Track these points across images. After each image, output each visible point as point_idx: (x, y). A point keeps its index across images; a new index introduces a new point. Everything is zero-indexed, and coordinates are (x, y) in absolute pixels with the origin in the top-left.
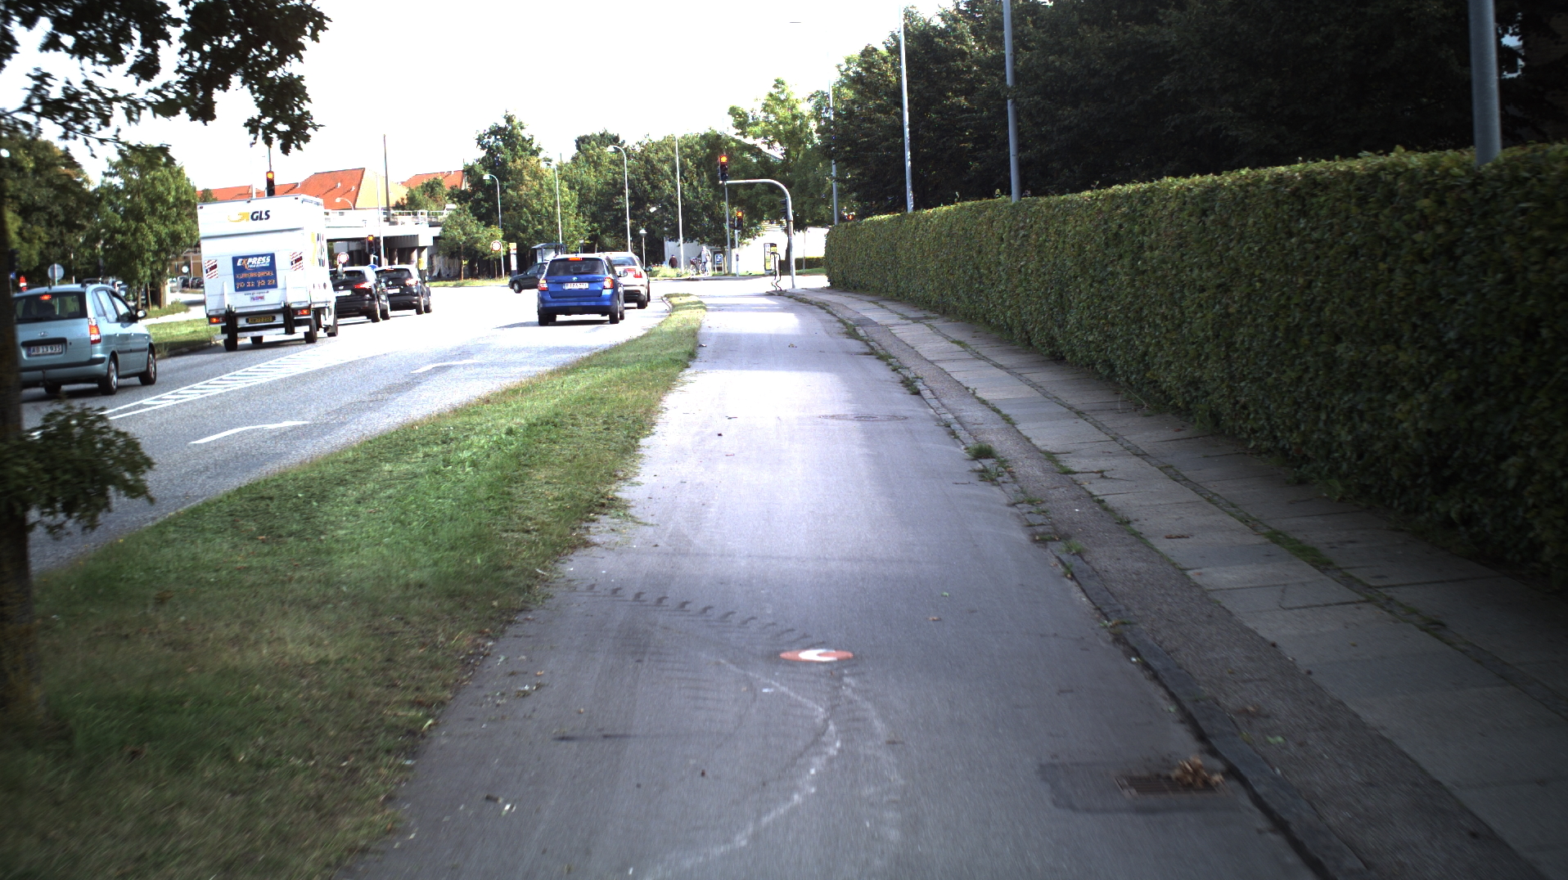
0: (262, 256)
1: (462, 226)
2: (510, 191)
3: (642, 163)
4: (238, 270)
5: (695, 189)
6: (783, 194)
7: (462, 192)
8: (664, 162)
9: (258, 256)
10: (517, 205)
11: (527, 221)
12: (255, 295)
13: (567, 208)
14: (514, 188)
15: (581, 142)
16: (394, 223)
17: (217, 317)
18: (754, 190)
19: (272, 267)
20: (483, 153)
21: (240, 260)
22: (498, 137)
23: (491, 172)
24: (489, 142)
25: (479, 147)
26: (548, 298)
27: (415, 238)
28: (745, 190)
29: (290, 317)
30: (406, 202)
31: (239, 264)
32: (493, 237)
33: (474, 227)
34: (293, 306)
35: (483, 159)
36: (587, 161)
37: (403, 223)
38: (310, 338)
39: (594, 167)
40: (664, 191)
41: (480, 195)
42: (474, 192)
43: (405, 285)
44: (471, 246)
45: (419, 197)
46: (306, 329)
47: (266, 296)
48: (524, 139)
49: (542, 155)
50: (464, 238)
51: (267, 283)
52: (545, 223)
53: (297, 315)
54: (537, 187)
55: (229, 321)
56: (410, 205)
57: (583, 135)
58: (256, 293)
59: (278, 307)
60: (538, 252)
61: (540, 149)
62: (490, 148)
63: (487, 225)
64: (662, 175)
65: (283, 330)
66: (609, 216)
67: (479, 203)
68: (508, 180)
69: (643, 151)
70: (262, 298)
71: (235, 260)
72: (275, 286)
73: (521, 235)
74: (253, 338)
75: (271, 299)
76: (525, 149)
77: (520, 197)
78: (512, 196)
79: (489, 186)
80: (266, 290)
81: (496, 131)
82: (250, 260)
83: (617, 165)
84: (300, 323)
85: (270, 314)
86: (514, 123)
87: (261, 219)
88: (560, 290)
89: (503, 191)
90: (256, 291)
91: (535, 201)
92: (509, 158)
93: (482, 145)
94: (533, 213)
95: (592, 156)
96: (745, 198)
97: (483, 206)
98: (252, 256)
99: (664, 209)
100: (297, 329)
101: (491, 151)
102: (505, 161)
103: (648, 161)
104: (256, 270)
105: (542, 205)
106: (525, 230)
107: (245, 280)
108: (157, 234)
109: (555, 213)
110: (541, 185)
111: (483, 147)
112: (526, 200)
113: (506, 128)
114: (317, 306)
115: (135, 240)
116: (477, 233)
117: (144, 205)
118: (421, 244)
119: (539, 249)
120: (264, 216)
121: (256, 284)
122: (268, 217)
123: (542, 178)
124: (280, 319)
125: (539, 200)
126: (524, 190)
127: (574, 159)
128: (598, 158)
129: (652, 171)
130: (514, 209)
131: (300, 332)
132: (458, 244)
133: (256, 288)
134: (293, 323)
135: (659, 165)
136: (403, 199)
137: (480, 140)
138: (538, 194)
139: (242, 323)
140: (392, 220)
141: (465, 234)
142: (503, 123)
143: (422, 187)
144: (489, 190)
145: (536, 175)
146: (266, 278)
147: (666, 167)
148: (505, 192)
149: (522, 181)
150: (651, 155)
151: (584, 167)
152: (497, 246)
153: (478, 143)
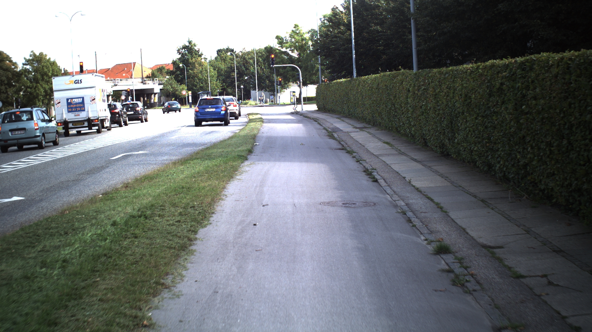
0: (79, 98)
1: (171, 84)
2: (190, 71)
3: (242, 59)
4: (69, 104)
5: (263, 69)
6: (298, 71)
7: (171, 71)
8: (250, 59)
9: (77, 98)
10: (193, 76)
11: (197, 83)
12: (76, 114)
13: (213, 77)
14: (192, 70)
15: (219, 51)
16: (145, 84)
17: (60, 123)
18: (286, 70)
19: (83, 102)
20: (180, 56)
21: (69, 100)
22: (186, 50)
23: (183, 63)
24: (182, 52)
25: (178, 53)
26: (199, 115)
27: (153, 89)
28: (283, 69)
29: (90, 123)
30: (151, 75)
31: (69, 101)
32: (183, 89)
33: (176, 85)
34: (91, 118)
35: (180, 58)
36: (221, 59)
37: (148, 84)
38: (99, 131)
39: (224, 61)
40: (250, 70)
41: (178, 72)
42: (176, 71)
43: (136, 110)
44: (174, 92)
45: (156, 73)
46: (97, 128)
47: (80, 114)
48: (196, 50)
49: (203, 57)
50: (171, 89)
51: (81, 109)
52: (204, 84)
53: (93, 122)
54: (201, 69)
55: (65, 124)
56: (152, 77)
57: (219, 49)
58: (77, 113)
59: (86, 119)
60: (200, 95)
61: (202, 54)
62: (182, 54)
63: (181, 84)
64: (250, 64)
65: (87, 128)
66: (229, 80)
67: (178, 76)
68: (189, 67)
69: (242, 55)
70: (79, 115)
71: (68, 100)
72: (84, 110)
73: (195, 88)
74: (77, 131)
75: (83, 115)
76: (196, 54)
77: (194, 73)
78: (191, 73)
79: (182, 69)
80: (80, 112)
81: (185, 47)
82: (74, 100)
83: (232, 60)
84: (95, 125)
85: (82, 122)
86: (192, 44)
87: (78, 83)
88: (204, 111)
89: (187, 71)
90: (76, 112)
91: (200, 75)
92: (190, 58)
93: (179, 53)
94: (199, 79)
95: (223, 57)
96: (282, 73)
97: (180, 77)
98: (75, 98)
99: (251, 77)
100: (93, 128)
101: (183, 55)
102: (188, 59)
103: (244, 59)
104: (76, 104)
105: (203, 76)
106: (196, 86)
107: (72, 108)
108: (44, 88)
109: (208, 79)
110: (202, 69)
111: (180, 54)
112: (196, 75)
113: (189, 46)
114: (101, 118)
115: (36, 91)
116: (177, 87)
117: (39, 77)
118: (155, 92)
119: (200, 94)
120: (79, 82)
121: (76, 109)
122: (81, 82)
123: (203, 66)
124: (86, 124)
125: (201, 74)
126: (196, 71)
127: (216, 58)
128: (225, 58)
129: (246, 62)
130: (192, 78)
131: (95, 129)
132: (169, 92)
133: (76, 111)
134: (91, 126)
135: (249, 60)
136: (149, 74)
137: (178, 51)
138: (201, 72)
139: (70, 125)
140: (144, 82)
141: (172, 88)
142: (187, 44)
143: (157, 69)
144: (182, 70)
145: (201, 64)
146: (80, 107)
147: (251, 61)
148: (188, 71)
149: (195, 67)
150: (246, 56)
151: (220, 61)
152: (184, 92)
153: (178, 52)
